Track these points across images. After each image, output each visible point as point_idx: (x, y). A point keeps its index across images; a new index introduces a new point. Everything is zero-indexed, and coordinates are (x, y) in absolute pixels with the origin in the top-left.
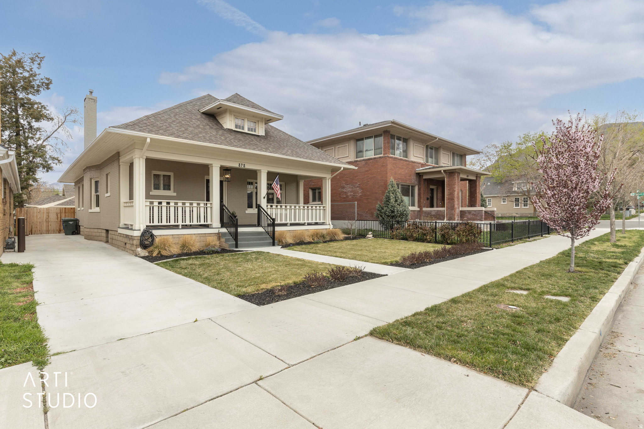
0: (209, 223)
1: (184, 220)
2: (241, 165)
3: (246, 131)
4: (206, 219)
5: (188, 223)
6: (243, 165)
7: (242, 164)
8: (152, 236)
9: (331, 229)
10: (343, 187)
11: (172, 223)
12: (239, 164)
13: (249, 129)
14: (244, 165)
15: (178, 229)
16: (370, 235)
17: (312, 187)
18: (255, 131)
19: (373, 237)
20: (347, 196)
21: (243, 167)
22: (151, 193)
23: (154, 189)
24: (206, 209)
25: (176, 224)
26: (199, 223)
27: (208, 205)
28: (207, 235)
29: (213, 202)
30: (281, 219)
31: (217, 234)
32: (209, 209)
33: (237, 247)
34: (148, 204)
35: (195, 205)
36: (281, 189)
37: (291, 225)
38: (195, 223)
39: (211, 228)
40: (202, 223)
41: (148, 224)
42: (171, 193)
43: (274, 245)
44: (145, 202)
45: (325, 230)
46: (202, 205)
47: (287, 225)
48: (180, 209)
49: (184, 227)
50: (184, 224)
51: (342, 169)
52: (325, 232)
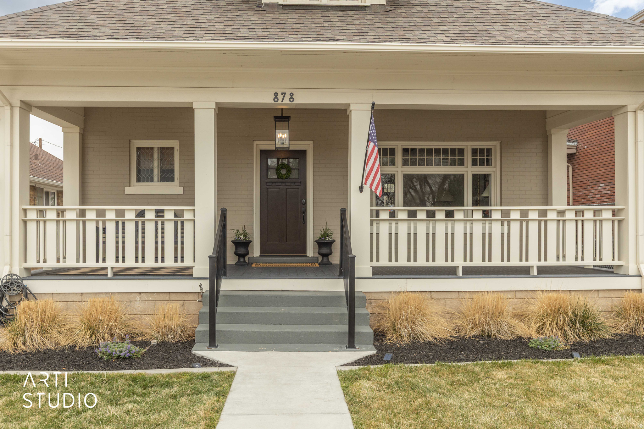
0: (188, 263)
1: (120, 255)
2: (280, 97)
4: (179, 255)
5: (130, 262)
6: (288, 97)
7: (284, 94)
8: (25, 294)
11: (91, 263)
12: (276, 94)
14: (292, 95)
15: (104, 276)
21: (286, 101)
22: (128, 190)
23: (139, 180)
24: (180, 226)
25: (101, 264)
26: (160, 264)
27: (187, 216)
28: (173, 297)
29: (196, 208)
30: (431, 254)
31: (201, 294)
32: (188, 227)
33: (213, 344)
34: (32, 215)
35: (150, 215)
36: (488, 163)
37: (470, 272)
38: (150, 262)
39: (190, 276)
40: (169, 262)
41: (32, 263)
42: (174, 188)
43: (351, 345)
44: (25, 211)
45: (607, 294)
46: (169, 215)
47: (450, 272)
48: (111, 228)
49: (119, 274)
50: (120, 265)
52: (606, 303)
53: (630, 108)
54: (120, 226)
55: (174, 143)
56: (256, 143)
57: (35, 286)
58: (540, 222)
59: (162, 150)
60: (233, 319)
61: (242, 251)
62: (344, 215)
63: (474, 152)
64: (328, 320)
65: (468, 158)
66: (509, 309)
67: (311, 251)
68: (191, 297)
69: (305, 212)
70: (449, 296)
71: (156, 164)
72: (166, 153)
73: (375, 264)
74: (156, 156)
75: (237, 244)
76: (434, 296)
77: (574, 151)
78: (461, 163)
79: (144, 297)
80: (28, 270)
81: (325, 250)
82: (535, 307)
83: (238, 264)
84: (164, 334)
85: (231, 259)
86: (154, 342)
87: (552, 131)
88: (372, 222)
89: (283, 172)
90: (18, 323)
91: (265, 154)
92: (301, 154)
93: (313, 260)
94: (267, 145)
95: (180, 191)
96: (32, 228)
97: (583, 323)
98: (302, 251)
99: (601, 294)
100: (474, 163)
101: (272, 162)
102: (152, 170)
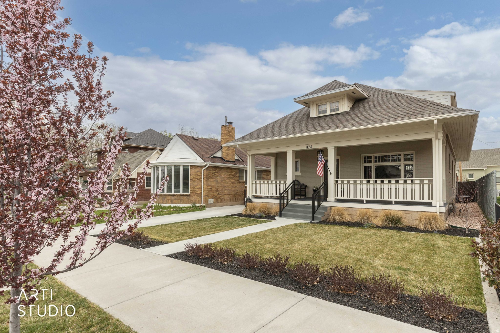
1: (272, 192)
2: (308, 147)
3: (328, 113)
5: (274, 195)
6: (310, 147)
7: (309, 146)
8: (251, 202)
9: (438, 213)
11: (265, 194)
12: (307, 146)
13: (331, 111)
14: (311, 146)
15: (268, 198)
18: (338, 110)
21: (310, 148)
25: (267, 195)
27: (286, 182)
30: (355, 195)
33: (281, 216)
34: (254, 182)
35: (278, 182)
36: (412, 160)
37: (368, 202)
38: (278, 195)
41: (254, 194)
42: (298, 173)
43: (313, 220)
46: (282, 182)
47: (361, 201)
48: (270, 186)
49: (271, 198)
50: (272, 195)
51: (435, 122)
52: (417, 216)
53: (433, 139)
55: (299, 160)
57: (254, 200)
63: (405, 155)
65: (402, 158)
79: (275, 204)
80: (253, 196)
84: (275, 214)
86: (272, 215)
88: (335, 184)
95: (300, 174)
96: (254, 185)
100: (405, 160)
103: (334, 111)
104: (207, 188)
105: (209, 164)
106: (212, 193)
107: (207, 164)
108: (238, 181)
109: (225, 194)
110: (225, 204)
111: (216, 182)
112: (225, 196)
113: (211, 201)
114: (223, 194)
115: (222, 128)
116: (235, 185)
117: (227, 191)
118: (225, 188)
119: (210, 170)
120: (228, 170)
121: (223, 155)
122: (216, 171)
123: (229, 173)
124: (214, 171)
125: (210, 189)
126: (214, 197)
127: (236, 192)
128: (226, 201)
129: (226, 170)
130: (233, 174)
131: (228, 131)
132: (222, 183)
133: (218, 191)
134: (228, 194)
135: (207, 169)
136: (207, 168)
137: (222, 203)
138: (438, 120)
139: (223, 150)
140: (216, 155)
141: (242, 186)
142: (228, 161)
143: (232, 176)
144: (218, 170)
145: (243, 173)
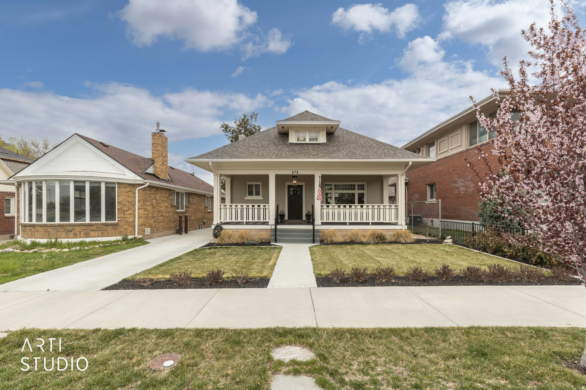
0: (267, 220)
1: (248, 218)
2: (294, 172)
3: (308, 141)
4: (264, 218)
5: (250, 220)
6: (296, 172)
8: (222, 229)
9: (404, 230)
10: (455, 182)
11: (239, 220)
13: (310, 140)
15: (243, 224)
16: (449, 240)
17: (428, 183)
18: (317, 140)
19: (452, 242)
20: (459, 192)
21: (296, 173)
22: (246, 198)
23: (249, 195)
24: (265, 210)
25: (242, 221)
26: (259, 221)
27: (267, 207)
28: (263, 230)
29: (270, 204)
30: (339, 218)
31: (271, 229)
32: (267, 210)
33: (276, 242)
34: (222, 207)
35: (256, 207)
36: (363, 189)
37: (351, 224)
38: (256, 220)
39: (268, 224)
40: (262, 220)
41: (222, 220)
42: (260, 198)
43: (314, 242)
44: (220, 205)
45: (392, 231)
46: (262, 207)
47: (345, 224)
48: (245, 210)
49: (248, 223)
50: (248, 221)
51: (410, 163)
52: (391, 233)
53: (399, 175)
54: (248, 209)
55: (260, 183)
56: (286, 183)
58: (372, 209)
59: (256, 185)
60: (281, 236)
61: (282, 218)
62: (313, 207)
63: (358, 186)
64: (307, 236)
65: (356, 188)
66: (360, 234)
67: (304, 218)
68: (268, 230)
69: (302, 205)
70: (344, 231)
71: (254, 190)
72: (257, 186)
73: (322, 221)
74: (254, 187)
75: (281, 215)
76: (340, 230)
77: (408, 181)
78: (354, 189)
79: (255, 230)
80: (221, 222)
81: (308, 218)
82: (369, 233)
83: (281, 222)
84: (262, 240)
85: (279, 221)
86: (259, 242)
87: (384, 179)
88: (321, 209)
89: (295, 192)
90: (221, 236)
91: (289, 187)
92: (301, 187)
93: (305, 221)
94: (290, 184)
95: (262, 198)
96: (222, 210)
97: (380, 238)
98: (302, 218)
99: (390, 231)
100: (358, 189)
101: (292, 189)
102: (253, 192)
103: (313, 140)
104: (144, 214)
105: (149, 182)
106: (148, 221)
107: (146, 183)
108: (171, 206)
109: (160, 222)
110: (160, 234)
111: (152, 206)
112: (160, 224)
113: (148, 231)
114: (158, 222)
115: (153, 136)
116: (168, 210)
117: (161, 218)
118: (160, 214)
119: (146, 190)
120: (162, 191)
121: (155, 171)
122: (152, 192)
123: (164, 195)
124: (150, 192)
125: (147, 216)
126: (150, 226)
127: (169, 218)
128: (161, 230)
129: (161, 191)
130: (167, 196)
131: (162, 141)
132: (157, 208)
133: (153, 217)
134: (162, 222)
135: (144, 189)
136: (146, 187)
137: (157, 234)
138: (412, 162)
139: (156, 165)
140: (148, 171)
141: (174, 211)
142: (162, 180)
143: (166, 199)
144: (154, 190)
145: (174, 195)
